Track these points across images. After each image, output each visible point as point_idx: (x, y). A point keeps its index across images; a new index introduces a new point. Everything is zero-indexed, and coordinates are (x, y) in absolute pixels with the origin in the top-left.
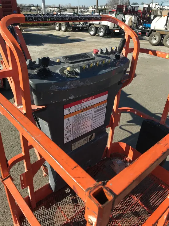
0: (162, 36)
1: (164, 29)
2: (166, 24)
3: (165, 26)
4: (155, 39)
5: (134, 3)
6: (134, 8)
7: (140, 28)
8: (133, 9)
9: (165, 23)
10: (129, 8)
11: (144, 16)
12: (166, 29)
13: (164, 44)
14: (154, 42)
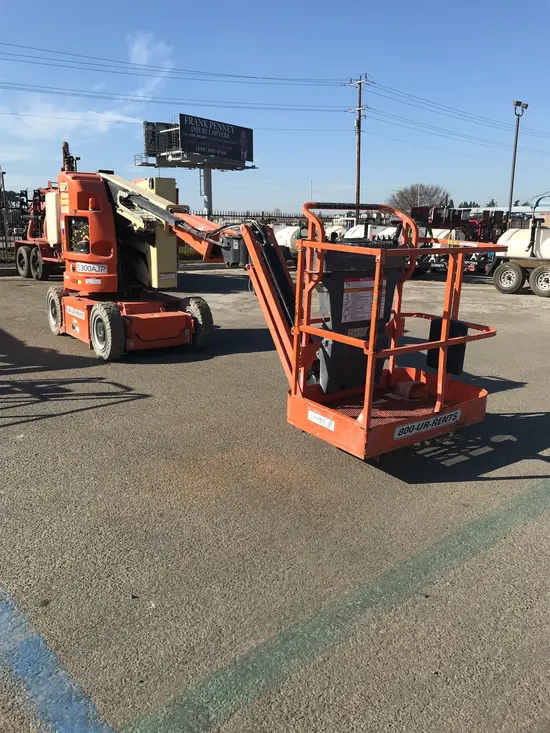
0: (525, 273)
1: (527, 255)
2: (532, 244)
3: (529, 247)
4: (510, 279)
5: (466, 204)
6: (457, 213)
7: (474, 257)
8: (454, 216)
9: (529, 242)
10: (444, 213)
11: (487, 231)
12: (533, 255)
13: (532, 289)
14: (506, 284)
